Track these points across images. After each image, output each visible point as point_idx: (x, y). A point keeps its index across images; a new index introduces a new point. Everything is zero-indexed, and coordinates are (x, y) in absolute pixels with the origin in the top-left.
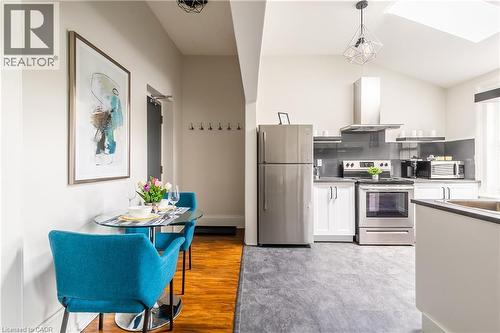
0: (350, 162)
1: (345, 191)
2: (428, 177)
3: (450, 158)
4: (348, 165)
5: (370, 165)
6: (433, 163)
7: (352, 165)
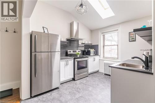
0: (70, 51)
1: (71, 62)
2: (90, 55)
3: (93, 49)
4: (69, 52)
5: (75, 52)
6: (91, 51)
7: (71, 52)
